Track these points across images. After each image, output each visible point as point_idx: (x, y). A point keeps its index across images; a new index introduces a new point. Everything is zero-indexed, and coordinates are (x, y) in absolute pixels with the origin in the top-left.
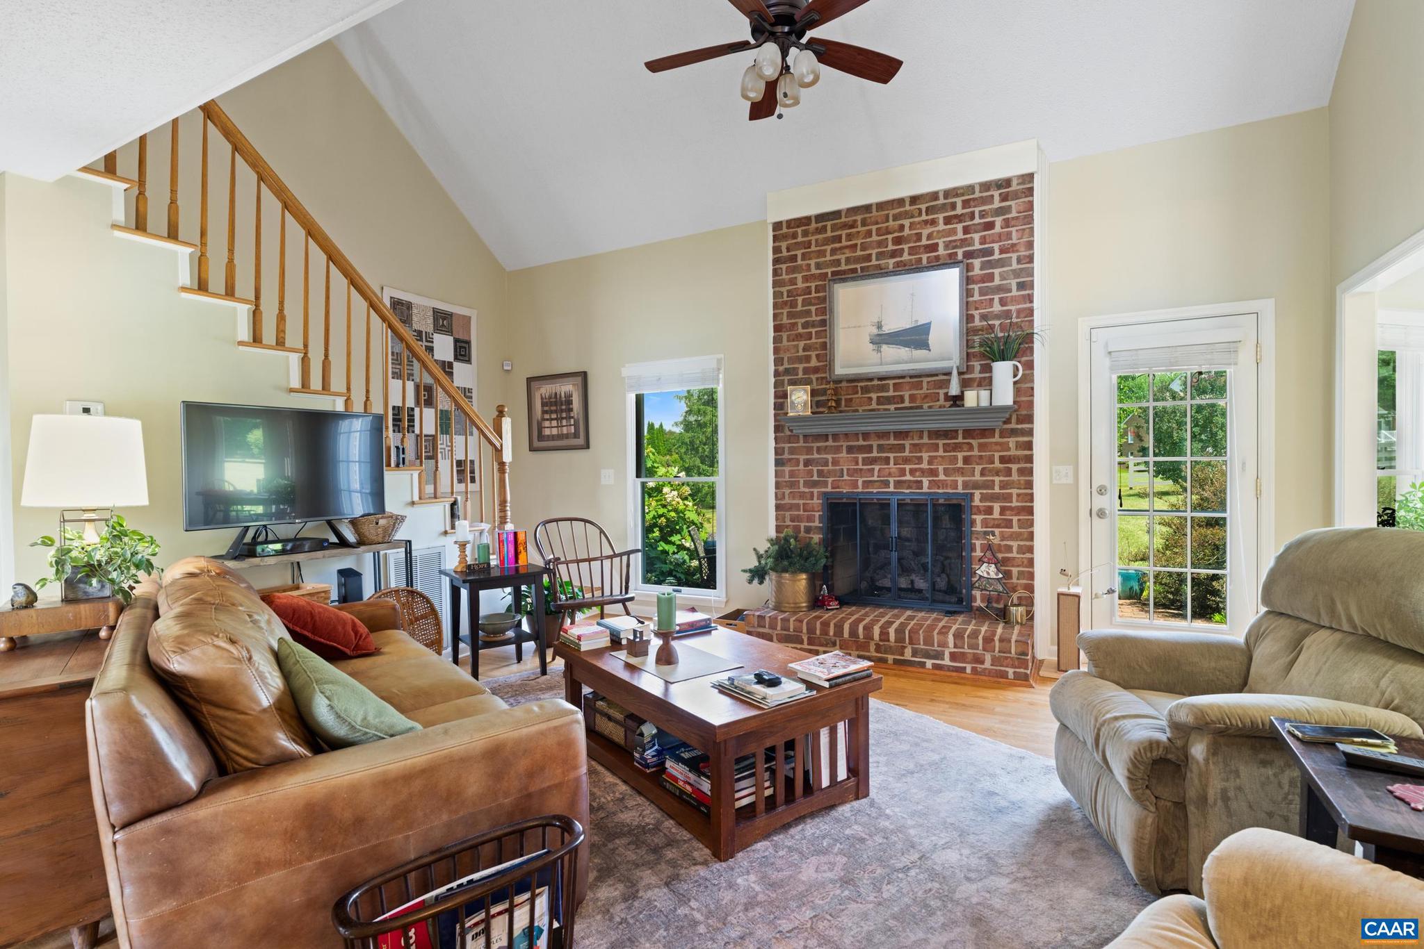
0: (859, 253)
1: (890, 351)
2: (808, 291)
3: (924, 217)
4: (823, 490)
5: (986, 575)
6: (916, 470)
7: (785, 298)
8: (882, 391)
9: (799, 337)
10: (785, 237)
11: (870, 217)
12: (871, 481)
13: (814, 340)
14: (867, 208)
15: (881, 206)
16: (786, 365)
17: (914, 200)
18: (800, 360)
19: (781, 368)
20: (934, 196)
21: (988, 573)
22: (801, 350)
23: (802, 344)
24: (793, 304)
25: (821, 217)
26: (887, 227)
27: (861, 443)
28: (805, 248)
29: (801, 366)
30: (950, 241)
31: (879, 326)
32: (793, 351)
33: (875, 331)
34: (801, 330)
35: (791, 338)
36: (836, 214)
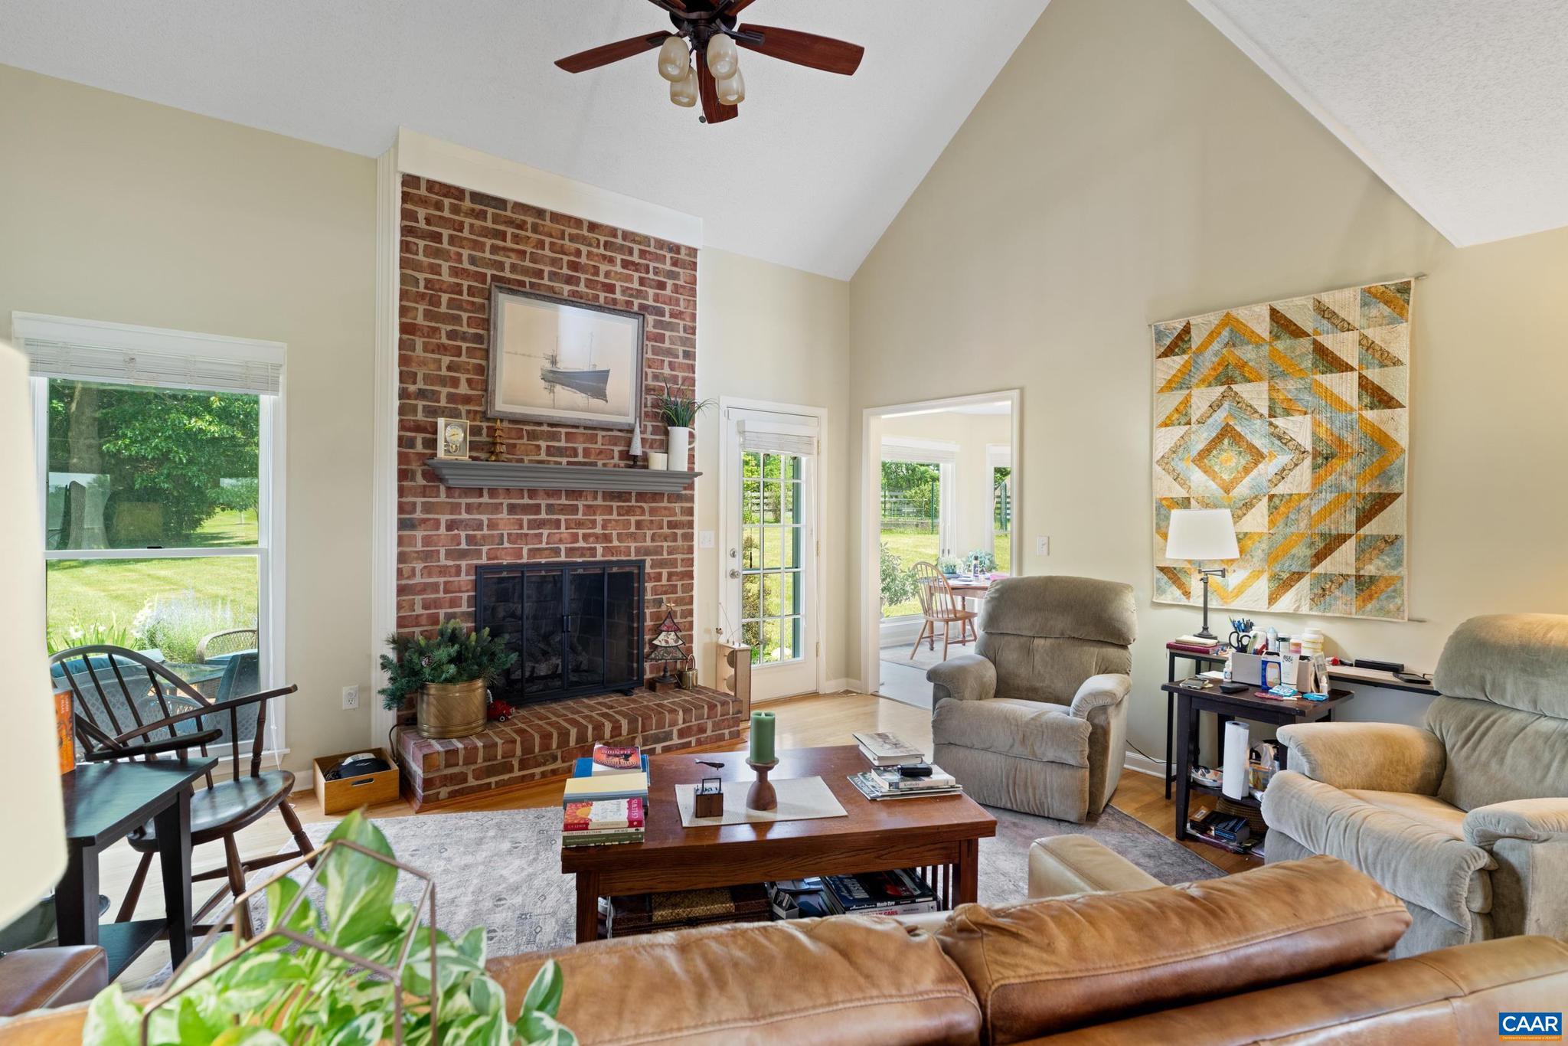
0: (529, 264)
1: (564, 394)
2: (457, 289)
3: (602, 251)
4: (475, 562)
5: (664, 644)
6: (590, 535)
7: (422, 289)
8: (553, 440)
9: (442, 349)
10: (423, 202)
11: (543, 225)
12: (538, 549)
13: (464, 358)
14: (540, 213)
15: (556, 217)
16: (420, 385)
17: (593, 227)
18: (443, 381)
19: (412, 388)
20: (613, 232)
21: (667, 642)
22: (444, 368)
23: (446, 360)
24: (435, 301)
25: (477, 197)
26: (563, 245)
27: (526, 501)
28: (455, 230)
29: (444, 391)
30: (628, 288)
31: (554, 362)
32: (432, 366)
33: (548, 366)
34: (444, 340)
35: (430, 347)
36: (500, 203)
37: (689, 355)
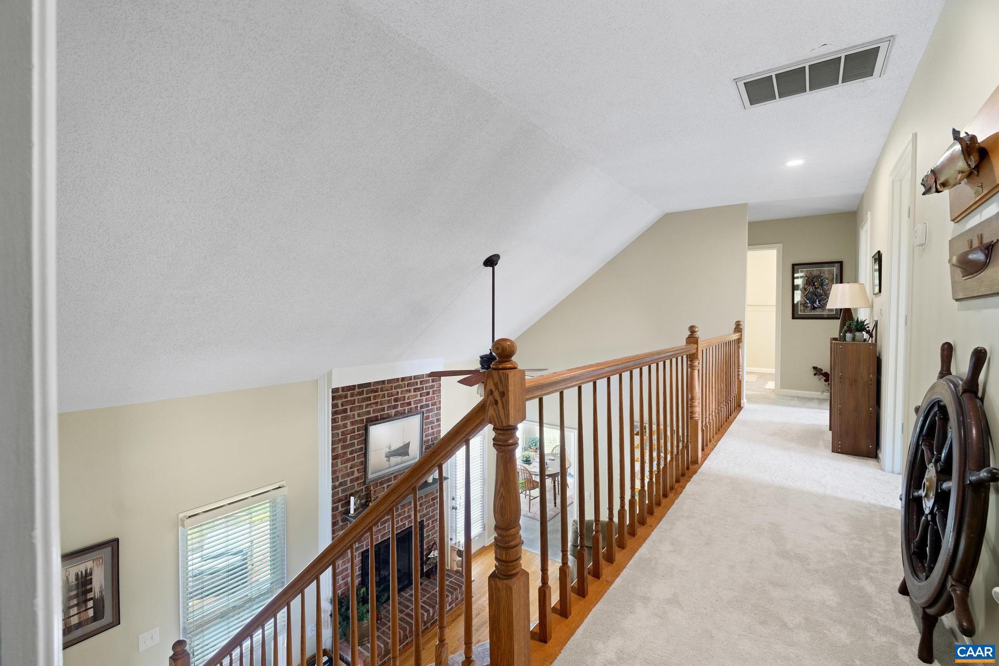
0: (379, 407)
1: (394, 460)
2: (353, 431)
3: (406, 388)
4: (361, 550)
5: (433, 556)
6: (403, 518)
7: (340, 437)
8: (389, 482)
9: (348, 460)
10: (340, 397)
11: (385, 387)
12: (384, 534)
13: (356, 461)
14: (383, 382)
15: (389, 381)
16: (340, 481)
17: (403, 379)
18: (348, 475)
19: (337, 483)
20: (410, 378)
21: (434, 555)
22: (349, 469)
23: (349, 464)
24: (345, 440)
25: (360, 386)
26: (392, 392)
28: (352, 404)
29: (348, 479)
30: (416, 400)
31: (390, 448)
32: (344, 470)
33: (388, 450)
34: (349, 456)
35: (343, 462)
36: (369, 384)
37: (438, 420)
